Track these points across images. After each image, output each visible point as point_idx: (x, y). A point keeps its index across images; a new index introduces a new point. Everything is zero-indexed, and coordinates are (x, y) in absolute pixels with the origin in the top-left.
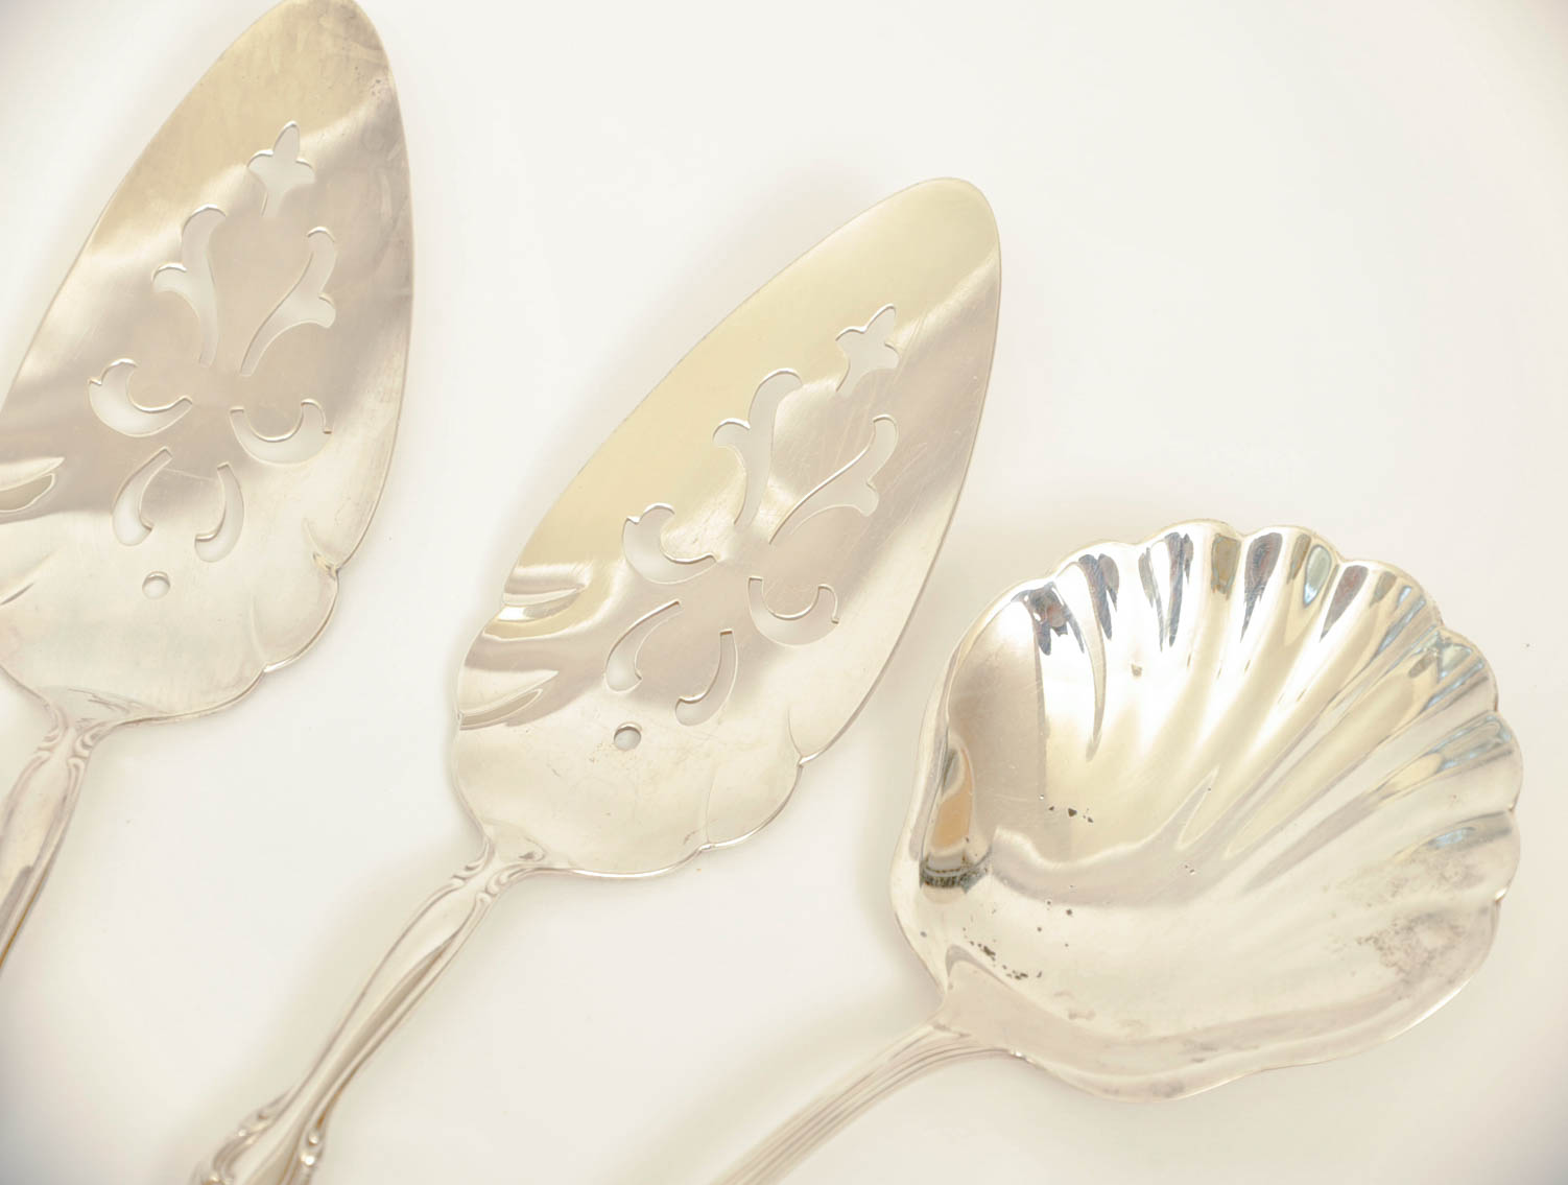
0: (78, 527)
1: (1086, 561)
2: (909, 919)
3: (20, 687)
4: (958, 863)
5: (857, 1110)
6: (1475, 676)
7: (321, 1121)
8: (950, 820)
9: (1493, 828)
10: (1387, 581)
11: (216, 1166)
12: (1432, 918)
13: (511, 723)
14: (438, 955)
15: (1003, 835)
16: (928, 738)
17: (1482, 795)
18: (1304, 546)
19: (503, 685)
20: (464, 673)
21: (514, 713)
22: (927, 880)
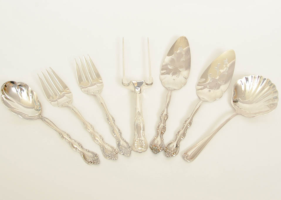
0: (168, 75)
1: (246, 78)
2: (234, 107)
3: (165, 87)
4: (236, 100)
5: (231, 119)
6: (274, 86)
7: (192, 120)
8: (235, 97)
9: (276, 98)
10: (267, 80)
11: (185, 122)
12: (273, 104)
13: (201, 90)
14: (198, 108)
15: (239, 98)
16: (233, 91)
17: (275, 95)
18: (261, 77)
19: (200, 87)
20: (197, 86)
21: (201, 89)
22: (234, 102)
